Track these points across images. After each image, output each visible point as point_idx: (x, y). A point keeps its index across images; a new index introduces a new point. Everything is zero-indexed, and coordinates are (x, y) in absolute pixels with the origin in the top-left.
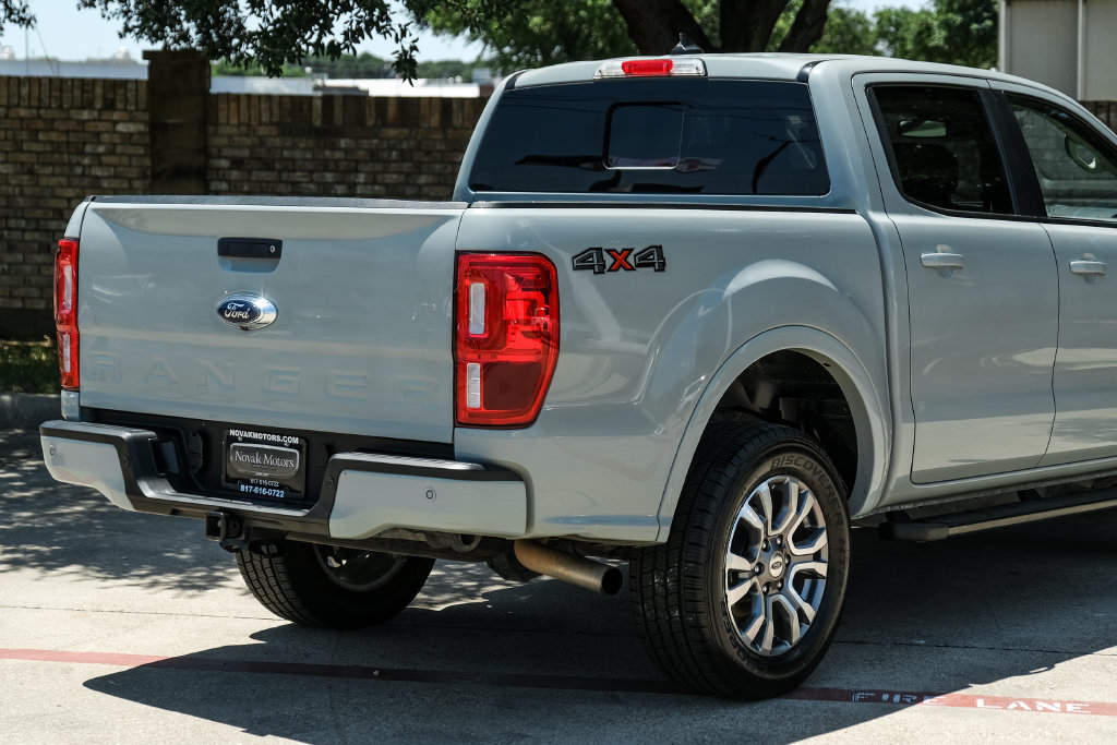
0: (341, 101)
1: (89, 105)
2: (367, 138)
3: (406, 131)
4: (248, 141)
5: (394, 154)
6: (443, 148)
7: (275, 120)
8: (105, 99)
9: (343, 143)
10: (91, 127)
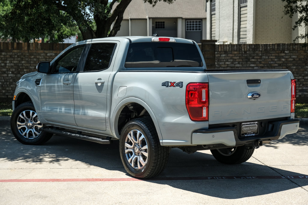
0: (2, 44)
2: (9, 52)
3: (19, 51)
5: (16, 56)
6: (28, 55)
9: (3, 54)
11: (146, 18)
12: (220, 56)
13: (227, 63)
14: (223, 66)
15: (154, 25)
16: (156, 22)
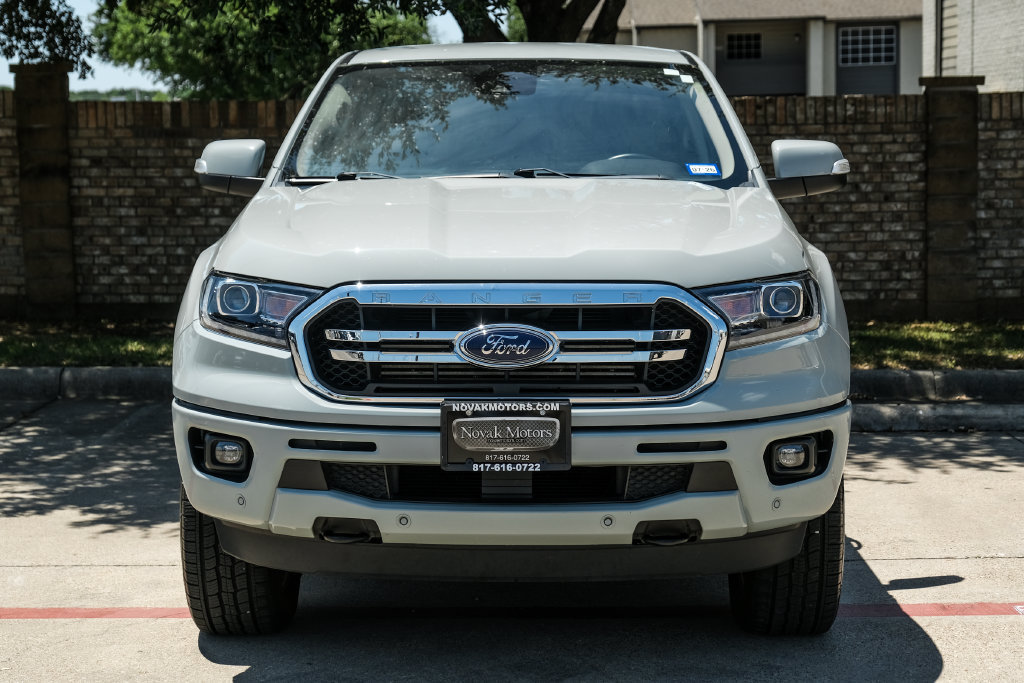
0: (188, 107)
2: (211, 137)
3: (247, 131)
4: (106, 143)
7: (129, 124)
9: (190, 142)
11: (695, 22)
12: (998, 139)
14: (1008, 175)
15: (723, 48)
16: (731, 38)
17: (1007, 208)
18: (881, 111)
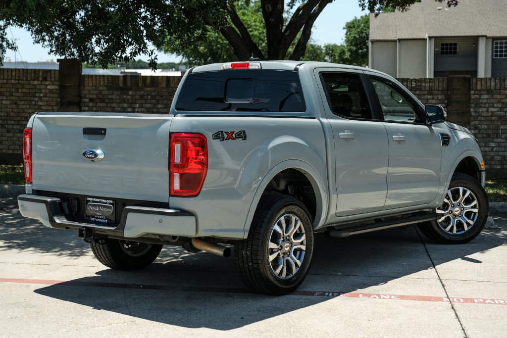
0: (130, 78)
1: (38, 79)
2: (140, 91)
3: (154, 88)
4: (96, 92)
5: (149, 97)
6: (167, 95)
7: (105, 84)
8: (43, 77)
9: (130, 93)
10: (38, 87)
11: (426, 38)
12: (480, 98)
13: (493, 109)
14: (484, 114)
15: (439, 49)
16: (442, 45)
17: (484, 129)
18: (427, 85)
